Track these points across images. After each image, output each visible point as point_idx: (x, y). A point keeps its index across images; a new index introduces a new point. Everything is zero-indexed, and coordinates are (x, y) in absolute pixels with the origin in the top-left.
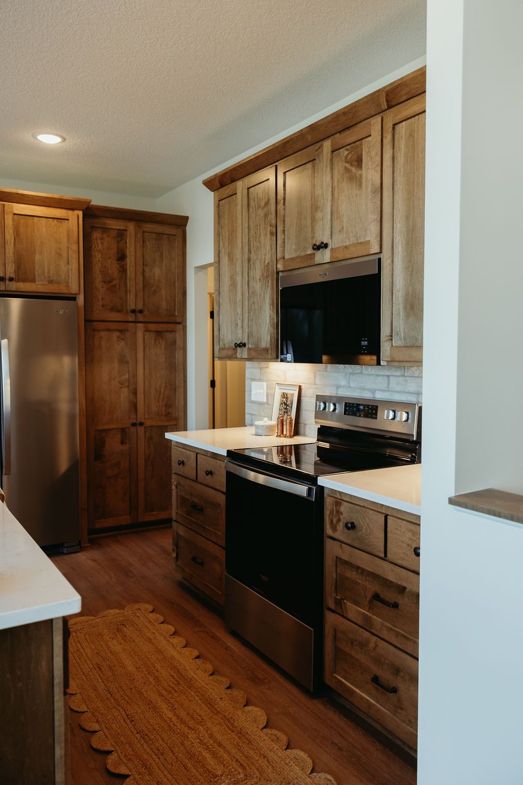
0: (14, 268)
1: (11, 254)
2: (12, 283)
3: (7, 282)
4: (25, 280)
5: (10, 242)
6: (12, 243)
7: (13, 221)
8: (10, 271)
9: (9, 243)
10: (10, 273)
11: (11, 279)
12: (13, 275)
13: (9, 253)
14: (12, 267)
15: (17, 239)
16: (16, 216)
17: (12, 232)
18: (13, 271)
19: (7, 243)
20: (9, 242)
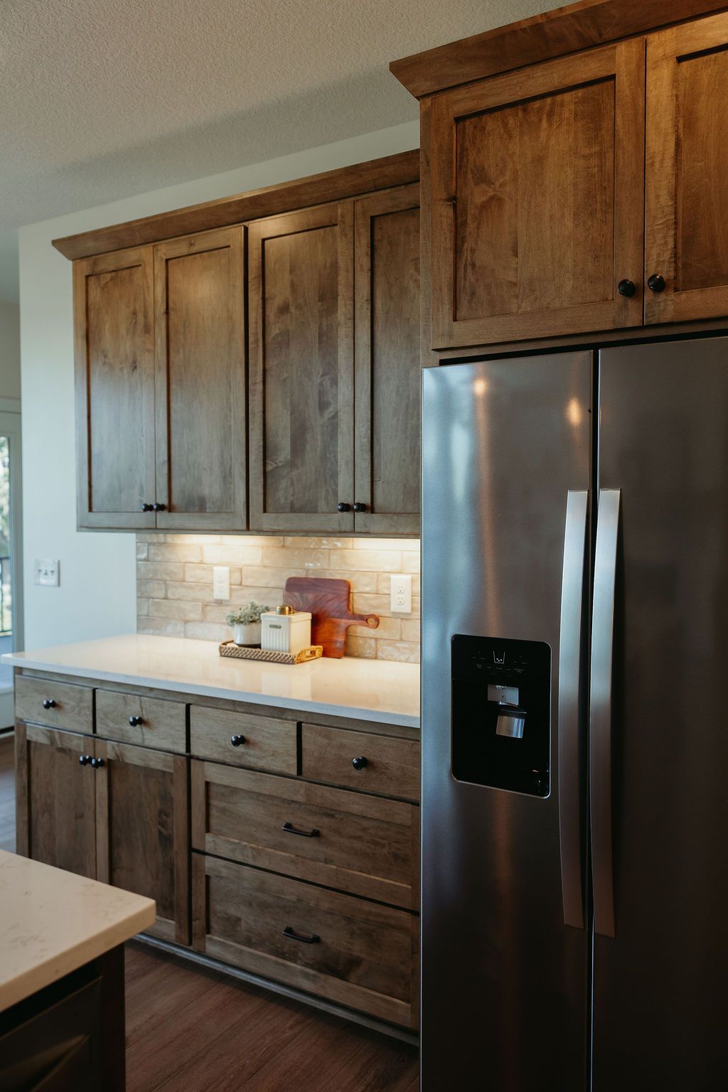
0: (671, 245)
1: (665, 200)
2: (662, 297)
3: (649, 296)
4: (705, 282)
5: (662, 162)
6: (669, 162)
7: (675, 82)
8: (659, 260)
9: (657, 165)
10: (659, 263)
11: (659, 286)
12: (666, 272)
13: (658, 197)
14: (666, 243)
15: (685, 146)
16: (685, 64)
17: (670, 124)
18: (667, 255)
19: (652, 164)
20: (658, 159)
